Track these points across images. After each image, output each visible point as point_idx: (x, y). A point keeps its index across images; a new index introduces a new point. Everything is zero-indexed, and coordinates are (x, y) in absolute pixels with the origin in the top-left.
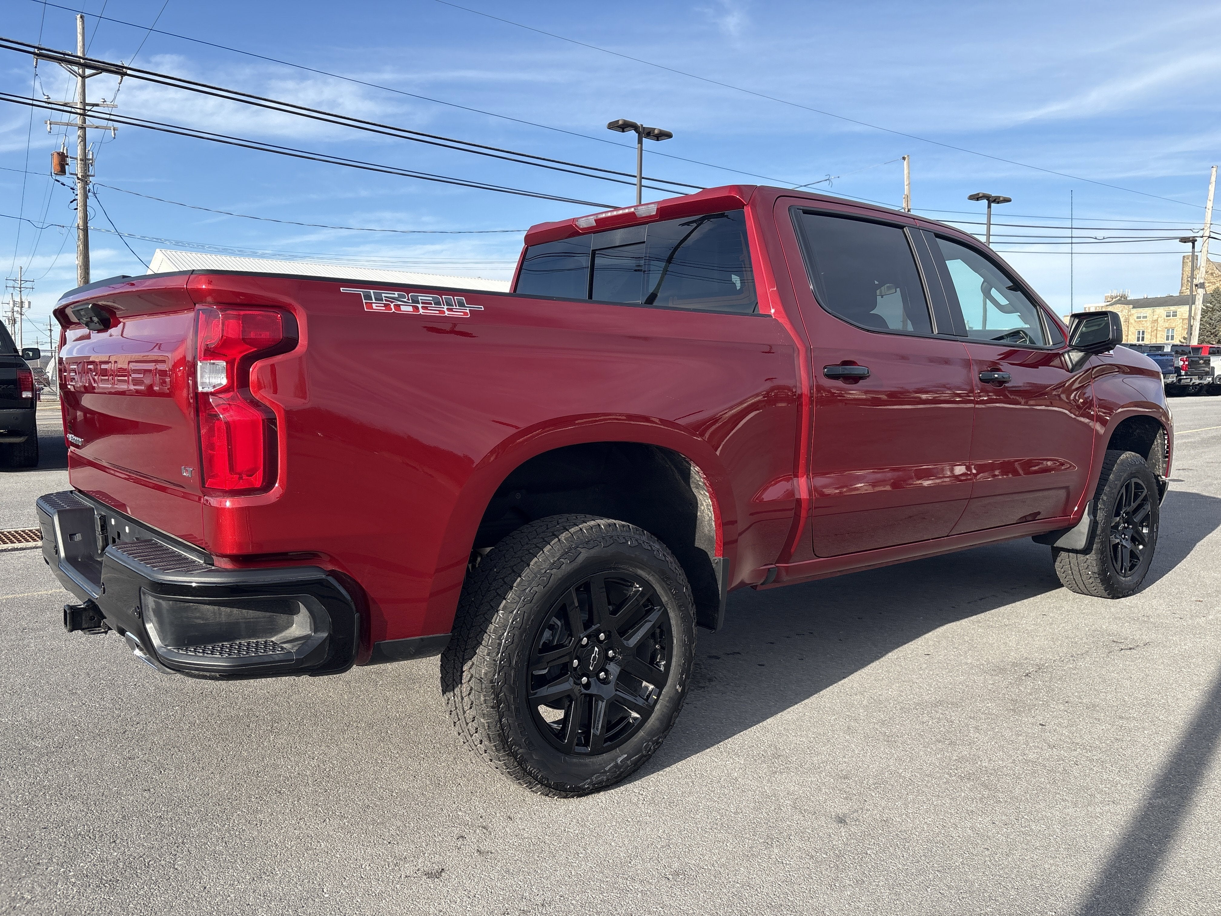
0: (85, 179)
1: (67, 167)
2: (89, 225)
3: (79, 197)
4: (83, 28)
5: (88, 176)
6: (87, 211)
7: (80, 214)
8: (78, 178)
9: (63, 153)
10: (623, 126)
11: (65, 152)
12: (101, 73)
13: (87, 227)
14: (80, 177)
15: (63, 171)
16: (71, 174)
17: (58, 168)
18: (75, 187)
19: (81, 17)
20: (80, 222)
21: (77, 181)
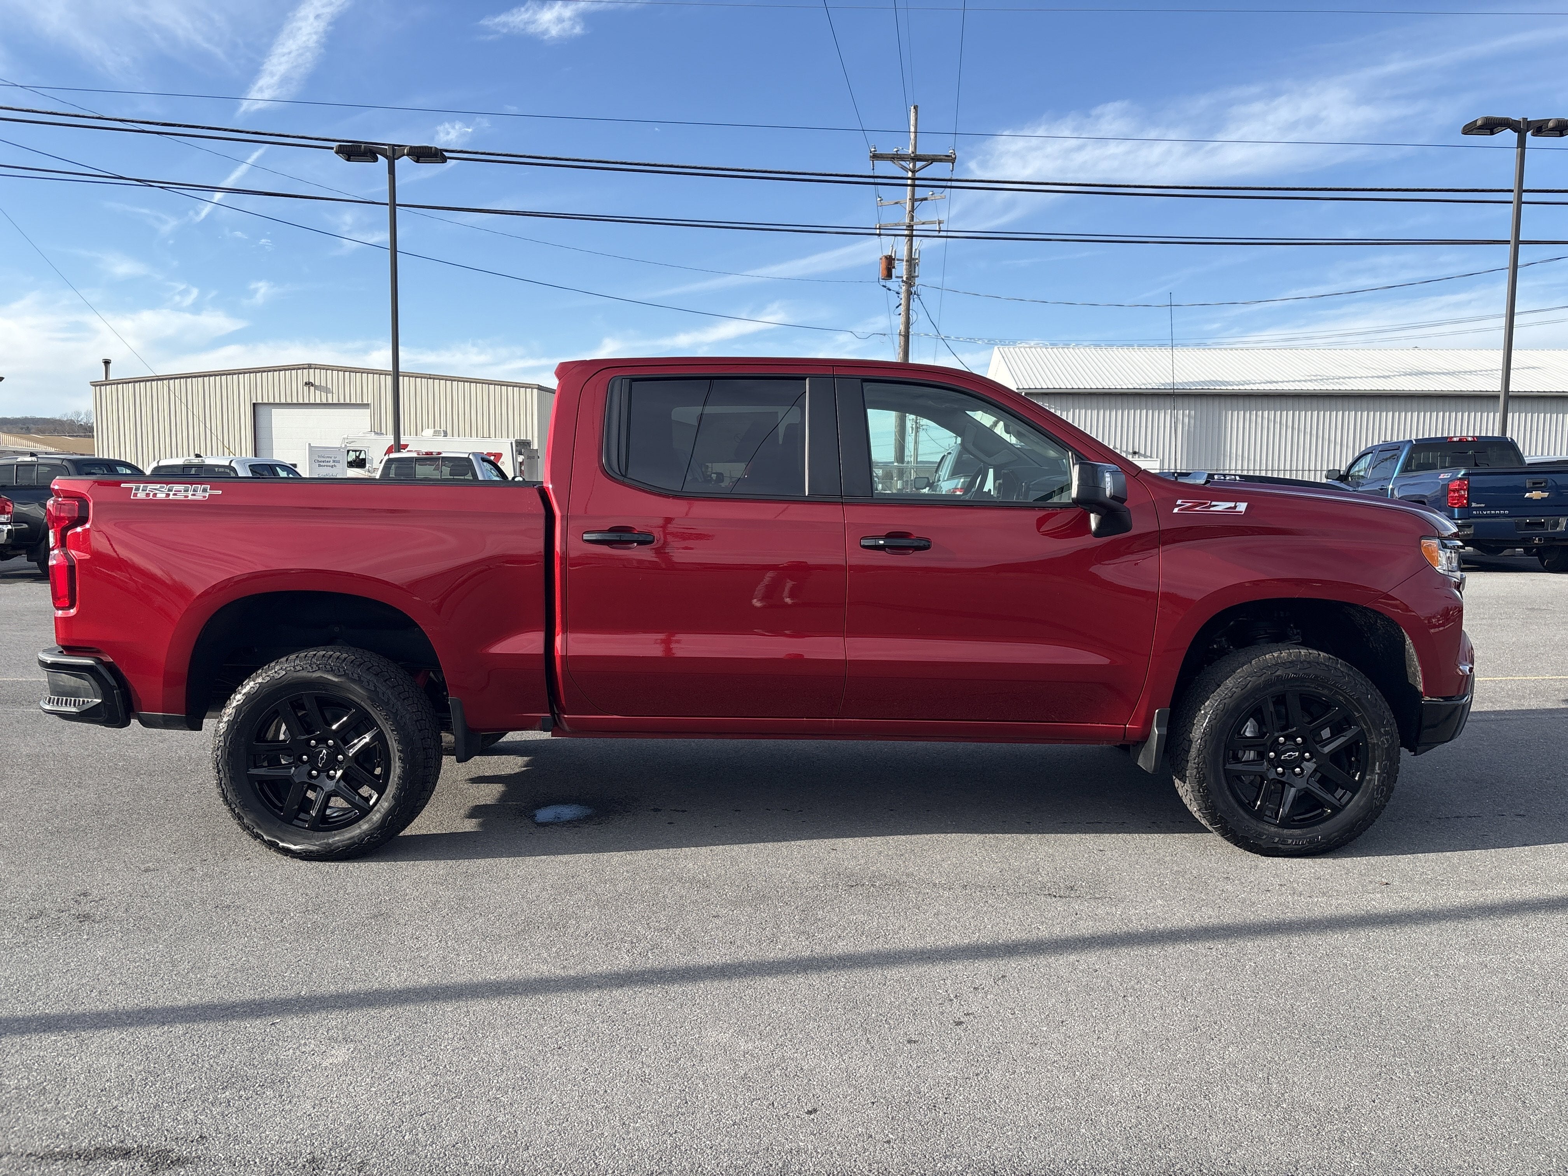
0: (910, 282)
1: (893, 270)
2: (910, 330)
3: (903, 302)
4: (916, 119)
5: (913, 277)
6: (909, 314)
7: (902, 319)
8: (903, 281)
9: (891, 256)
10: (1491, 126)
11: (893, 255)
12: (932, 163)
13: (908, 332)
14: (905, 279)
15: (889, 275)
16: (897, 277)
17: (885, 272)
18: (900, 290)
19: (915, 108)
20: (902, 328)
21: (902, 284)
